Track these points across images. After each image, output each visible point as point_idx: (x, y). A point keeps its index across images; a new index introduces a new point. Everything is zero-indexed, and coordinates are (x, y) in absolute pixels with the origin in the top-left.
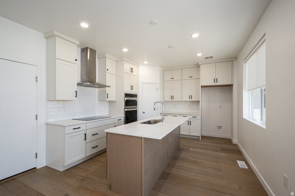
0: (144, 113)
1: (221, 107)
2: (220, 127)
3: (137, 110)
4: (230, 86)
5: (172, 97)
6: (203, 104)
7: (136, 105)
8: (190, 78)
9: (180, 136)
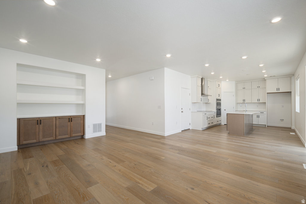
0: (225, 110)
1: (283, 106)
2: (282, 120)
3: (220, 108)
4: (290, 93)
5: (244, 100)
6: (268, 105)
7: (220, 105)
8: (258, 88)
9: (253, 125)
